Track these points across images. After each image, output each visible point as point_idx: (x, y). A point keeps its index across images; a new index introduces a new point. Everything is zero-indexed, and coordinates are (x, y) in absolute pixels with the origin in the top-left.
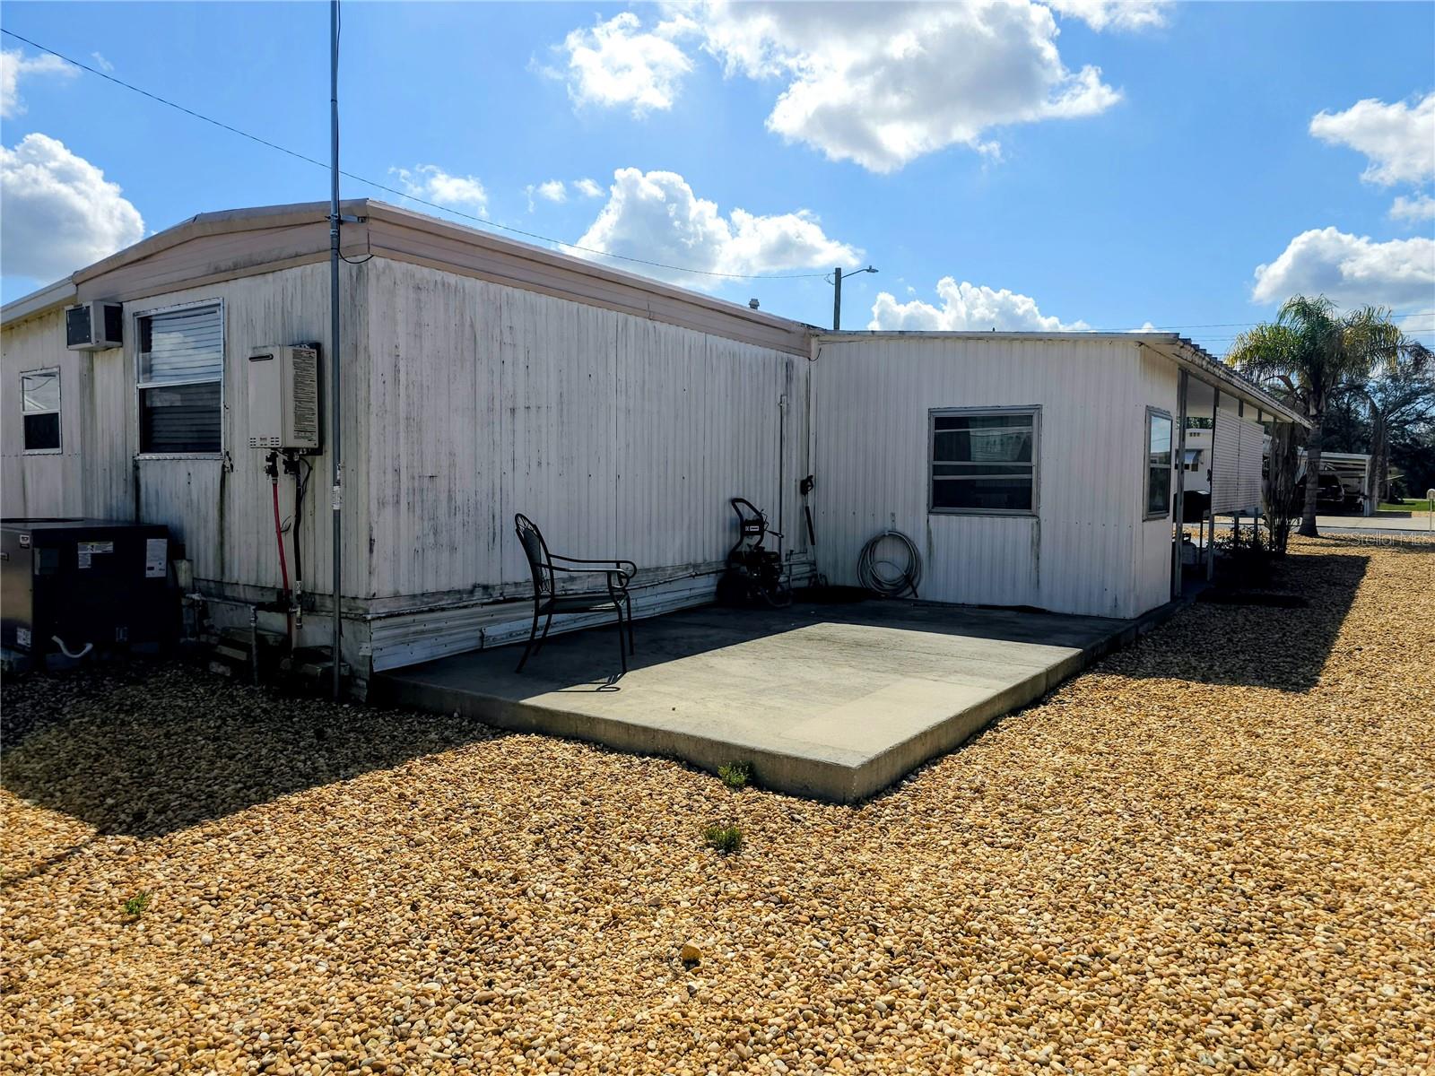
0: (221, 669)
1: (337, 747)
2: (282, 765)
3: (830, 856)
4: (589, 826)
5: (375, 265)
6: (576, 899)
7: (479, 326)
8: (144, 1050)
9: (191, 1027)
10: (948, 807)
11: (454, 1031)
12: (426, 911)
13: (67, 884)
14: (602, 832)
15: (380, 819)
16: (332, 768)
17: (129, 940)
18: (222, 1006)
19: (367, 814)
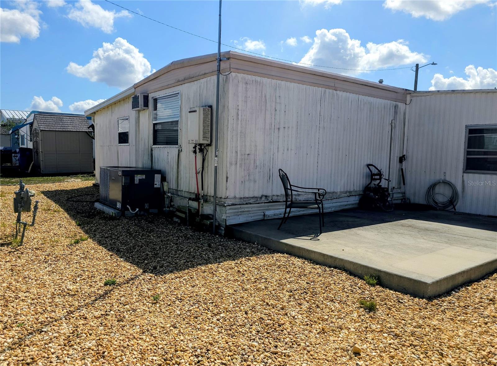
0: (177, 220)
1: (215, 251)
2: (198, 255)
3: (418, 320)
4: (310, 292)
5: (232, 75)
6: (307, 320)
7: (268, 97)
8: (162, 348)
9: (176, 343)
10: (476, 306)
11: (264, 362)
12: (250, 315)
13: (135, 288)
14: (315, 295)
15: (232, 279)
16: (214, 258)
17: (154, 309)
18: (184, 337)
19: (227, 276)
